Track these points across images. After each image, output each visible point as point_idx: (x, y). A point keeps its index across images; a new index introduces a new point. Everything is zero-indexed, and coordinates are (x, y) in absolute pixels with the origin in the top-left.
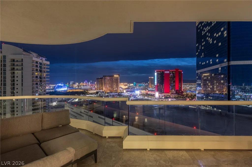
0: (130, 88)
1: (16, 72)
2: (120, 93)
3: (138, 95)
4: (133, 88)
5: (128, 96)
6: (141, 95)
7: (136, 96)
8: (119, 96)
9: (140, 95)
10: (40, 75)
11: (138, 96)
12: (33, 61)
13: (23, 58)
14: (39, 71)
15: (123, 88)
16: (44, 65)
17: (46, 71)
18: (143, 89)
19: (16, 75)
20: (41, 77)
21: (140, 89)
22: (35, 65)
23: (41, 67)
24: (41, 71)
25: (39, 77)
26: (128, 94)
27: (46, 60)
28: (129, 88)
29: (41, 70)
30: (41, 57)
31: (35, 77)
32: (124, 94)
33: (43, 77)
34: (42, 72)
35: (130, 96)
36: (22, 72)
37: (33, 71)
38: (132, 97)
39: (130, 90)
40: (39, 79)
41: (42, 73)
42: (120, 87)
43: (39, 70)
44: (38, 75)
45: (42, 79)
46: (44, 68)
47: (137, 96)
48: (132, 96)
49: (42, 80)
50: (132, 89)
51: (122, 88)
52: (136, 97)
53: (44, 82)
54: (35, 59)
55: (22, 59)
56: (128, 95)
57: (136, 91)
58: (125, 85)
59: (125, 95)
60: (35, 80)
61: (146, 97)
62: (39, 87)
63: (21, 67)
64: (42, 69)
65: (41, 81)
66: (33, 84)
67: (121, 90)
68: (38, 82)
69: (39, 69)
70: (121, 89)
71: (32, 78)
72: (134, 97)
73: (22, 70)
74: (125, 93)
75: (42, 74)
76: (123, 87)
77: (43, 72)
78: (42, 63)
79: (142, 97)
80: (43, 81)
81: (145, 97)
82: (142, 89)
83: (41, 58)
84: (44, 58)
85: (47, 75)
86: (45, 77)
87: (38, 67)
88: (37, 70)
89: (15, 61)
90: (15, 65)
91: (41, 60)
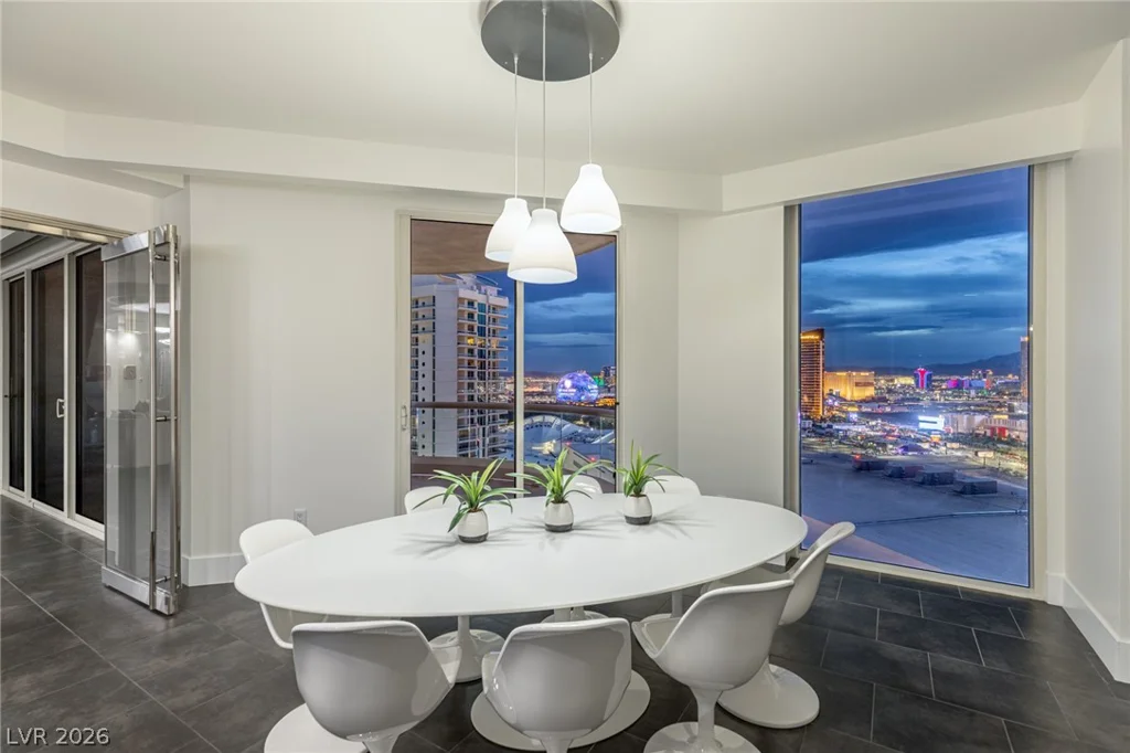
0: (892, 398)
1: (421, 337)
2: (829, 423)
3: (935, 440)
4: (908, 400)
5: (868, 438)
6: (953, 441)
7: (919, 440)
8: (821, 435)
9: (948, 438)
10: (481, 346)
11: (935, 445)
12: (461, 300)
13: (435, 294)
14: (478, 331)
15: (848, 398)
16: (494, 309)
17: (498, 332)
18: (978, 406)
19: (421, 348)
20: (482, 350)
21: (957, 405)
22: (467, 312)
23: (482, 320)
24: (482, 332)
25: (476, 352)
26: (872, 428)
27: (500, 293)
28: (885, 400)
29: (482, 327)
30: (486, 285)
31: (466, 351)
32: (846, 427)
33: (489, 352)
34: (485, 336)
35: (883, 440)
36: (434, 336)
37: (461, 332)
38: (891, 446)
39: (888, 409)
40: (476, 359)
41: (485, 340)
42: (831, 394)
43: (478, 327)
44: (475, 345)
45: (485, 358)
46: (491, 320)
47: (926, 446)
48: (895, 443)
49: (485, 362)
50: (898, 402)
51: (838, 397)
52: (920, 450)
53: (491, 367)
54: (465, 294)
55: (434, 297)
56: (872, 433)
57: (921, 418)
58: (857, 384)
59: (851, 434)
60: (466, 363)
61: (990, 454)
62: (476, 387)
63: (432, 321)
64: (487, 323)
65: (482, 366)
66: (460, 375)
67: (832, 407)
68: (475, 368)
69: (476, 324)
70: (836, 404)
71: (458, 356)
72: (906, 449)
73: (434, 331)
74: (855, 423)
75: (485, 343)
76: (849, 391)
77: (489, 336)
78: (485, 305)
79: (959, 454)
80: (489, 365)
81: (980, 454)
82: (969, 405)
83: (483, 288)
84: (495, 285)
85: (501, 344)
86: (494, 353)
87: (476, 317)
88: (471, 328)
89: (420, 304)
90: (420, 316)
91: (485, 294)
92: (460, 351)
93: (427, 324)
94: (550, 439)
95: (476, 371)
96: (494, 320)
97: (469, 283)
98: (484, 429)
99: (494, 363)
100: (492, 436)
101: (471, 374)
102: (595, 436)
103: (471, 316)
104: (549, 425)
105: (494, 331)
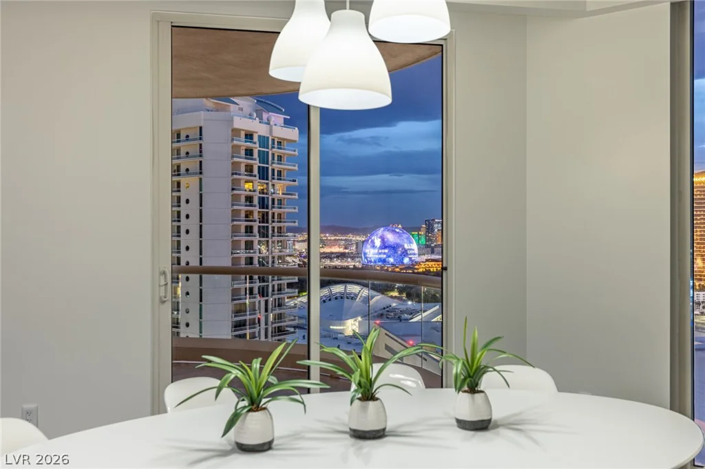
1: (184, 180)
10: (262, 192)
12: (236, 132)
13: (202, 125)
14: (259, 173)
16: (279, 143)
17: (284, 174)
19: (184, 195)
20: (263, 198)
22: (244, 148)
23: (264, 157)
24: (263, 174)
25: (256, 201)
27: (287, 123)
29: (263, 167)
30: (269, 111)
31: (243, 199)
33: (273, 200)
34: (267, 179)
36: (201, 179)
37: (236, 174)
40: (256, 210)
41: (267, 184)
43: (259, 167)
44: (254, 191)
45: (267, 208)
46: (276, 158)
49: (267, 213)
53: (276, 220)
54: (242, 123)
55: (201, 128)
60: (243, 215)
62: (256, 246)
63: (198, 159)
64: (270, 163)
65: (264, 218)
66: (235, 230)
68: (255, 221)
69: (256, 164)
71: (233, 205)
73: (201, 173)
75: (267, 189)
77: (273, 179)
78: (268, 138)
80: (273, 217)
83: (265, 116)
84: (278, 111)
85: (289, 190)
86: (280, 201)
87: (256, 155)
88: (249, 169)
89: (183, 137)
90: (183, 153)
91: (268, 123)
92: (235, 199)
93: (192, 164)
94: (354, 316)
95: (256, 225)
96: (280, 158)
97: (247, 110)
98: (267, 302)
99: (280, 215)
100: (277, 311)
101: (249, 230)
102: (413, 313)
103: (249, 152)
104: (353, 297)
105: (280, 173)
